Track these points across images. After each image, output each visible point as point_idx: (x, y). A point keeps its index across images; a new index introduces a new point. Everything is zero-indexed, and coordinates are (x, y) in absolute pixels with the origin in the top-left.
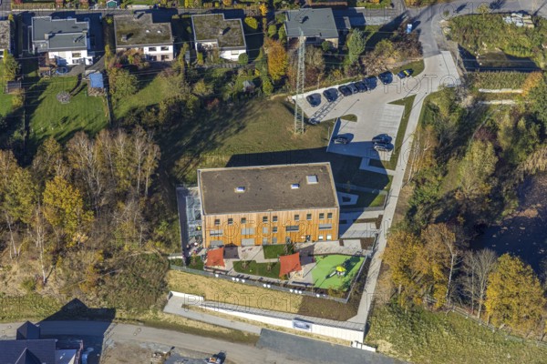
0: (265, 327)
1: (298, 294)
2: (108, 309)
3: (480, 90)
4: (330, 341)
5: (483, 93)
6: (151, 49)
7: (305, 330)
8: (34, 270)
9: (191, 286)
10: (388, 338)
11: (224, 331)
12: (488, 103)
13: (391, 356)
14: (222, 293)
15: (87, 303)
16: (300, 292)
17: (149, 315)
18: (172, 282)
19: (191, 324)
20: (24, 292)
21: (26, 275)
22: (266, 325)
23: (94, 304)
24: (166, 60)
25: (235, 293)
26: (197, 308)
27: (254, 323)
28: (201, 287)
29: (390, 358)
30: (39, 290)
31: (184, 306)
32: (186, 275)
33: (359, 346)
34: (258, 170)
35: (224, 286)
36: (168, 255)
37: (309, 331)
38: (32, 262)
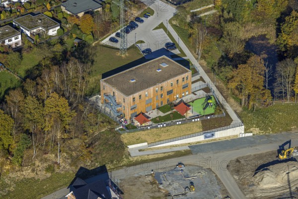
0: (189, 145)
1: (197, 121)
2: (101, 167)
3: (191, 11)
4: (227, 139)
5: (193, 12)
6: (9, 41)
7: (211, 138)
8: (49, 160)
9: (137, 139)
10: (255, 126)
11: (171, 154)
12: (199, 16)
13: (262, 134)
14: (156, 137)
15: (88, 168)
16: (198, 119)
17: (125, 161)
18: (125, 141)
19: (151, 157)
20: (49, 175)
21: (45, 165)
22: (189, 143)
23: (92, 167)
24: (18, 45)
25: (163, 134)
26: (147, 149)
27: (182, 145)
28: (143, 137)
29: (262, 135)
30: (57, 170)
31: (140, 151)
32: (131, 134)
33: (243, 136)
34: (132, 70)
35: (155, 132)
36: (114, 128)
37: (214, 138)
38: (46, 156)
